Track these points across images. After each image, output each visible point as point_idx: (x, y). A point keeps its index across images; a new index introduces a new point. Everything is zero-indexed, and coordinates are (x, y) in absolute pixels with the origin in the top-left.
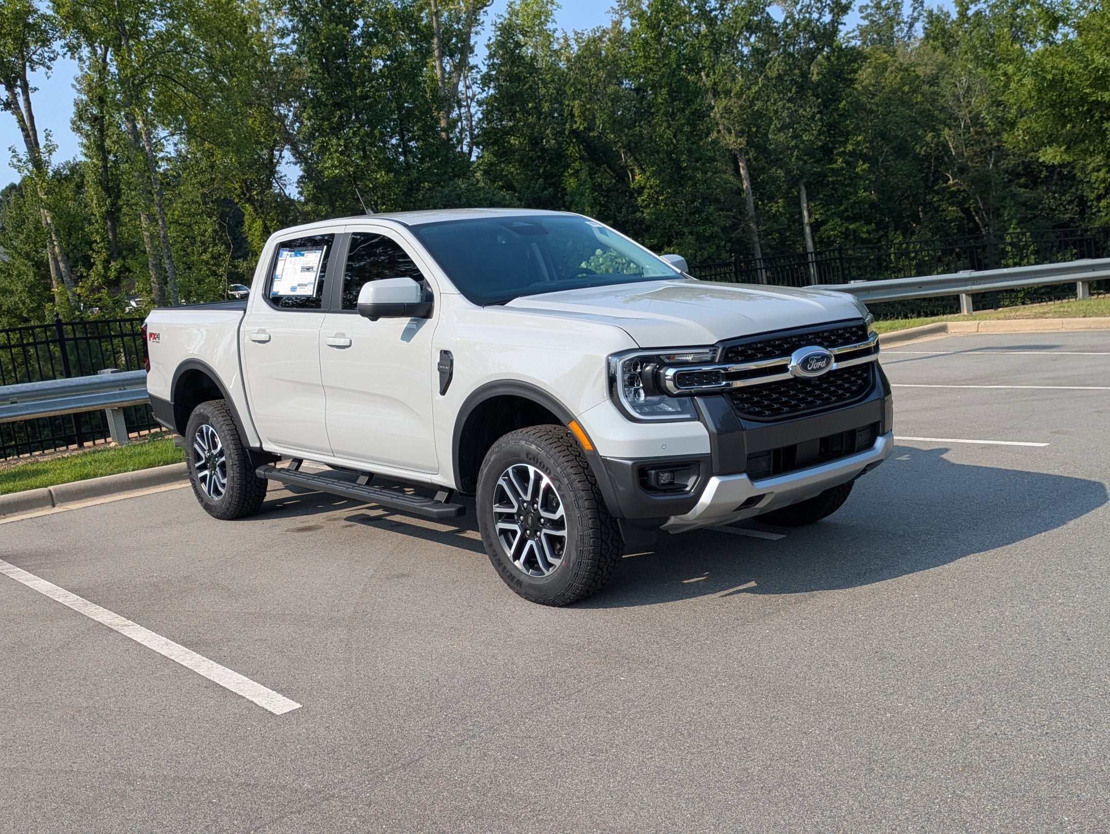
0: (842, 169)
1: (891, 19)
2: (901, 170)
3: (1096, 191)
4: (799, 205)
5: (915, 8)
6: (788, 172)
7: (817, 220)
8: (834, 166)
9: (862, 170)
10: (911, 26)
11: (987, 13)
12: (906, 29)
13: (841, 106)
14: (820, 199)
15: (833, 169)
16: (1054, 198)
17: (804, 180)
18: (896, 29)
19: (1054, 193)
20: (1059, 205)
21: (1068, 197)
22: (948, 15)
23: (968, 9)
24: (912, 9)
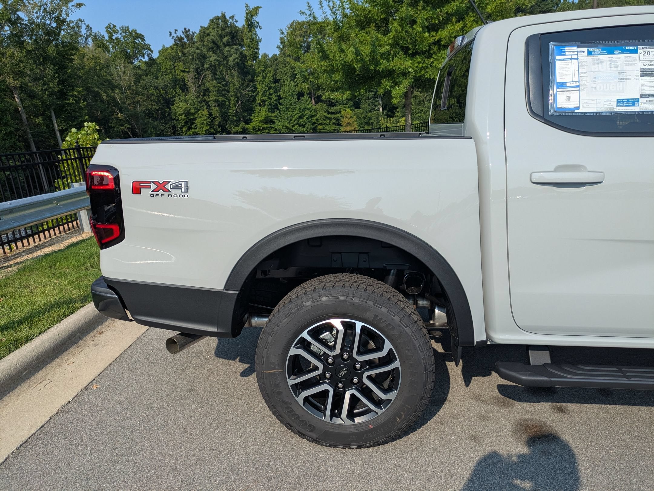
0: (73, 103)
1: (76, 33)
2: (100, 107)
3: (181, 124)
4: (51, 120)
5: (87, 31)
6: (43, 103)
7: (62, 128)
8: (69, 102)
9: (83, 105)
10: (86, 39)
11: (122, 39)
12: (84, 40)
13: (69, 71)
14: (63, 118)
15: (68, 103)
16: (162, 126)
17: (53, 108)
18: (79, 39)
19: (162, 123)
20: (165, 129)
21: (168, 126)
22: (104, 37)
23: (113, 35)
24: (86, 30)
